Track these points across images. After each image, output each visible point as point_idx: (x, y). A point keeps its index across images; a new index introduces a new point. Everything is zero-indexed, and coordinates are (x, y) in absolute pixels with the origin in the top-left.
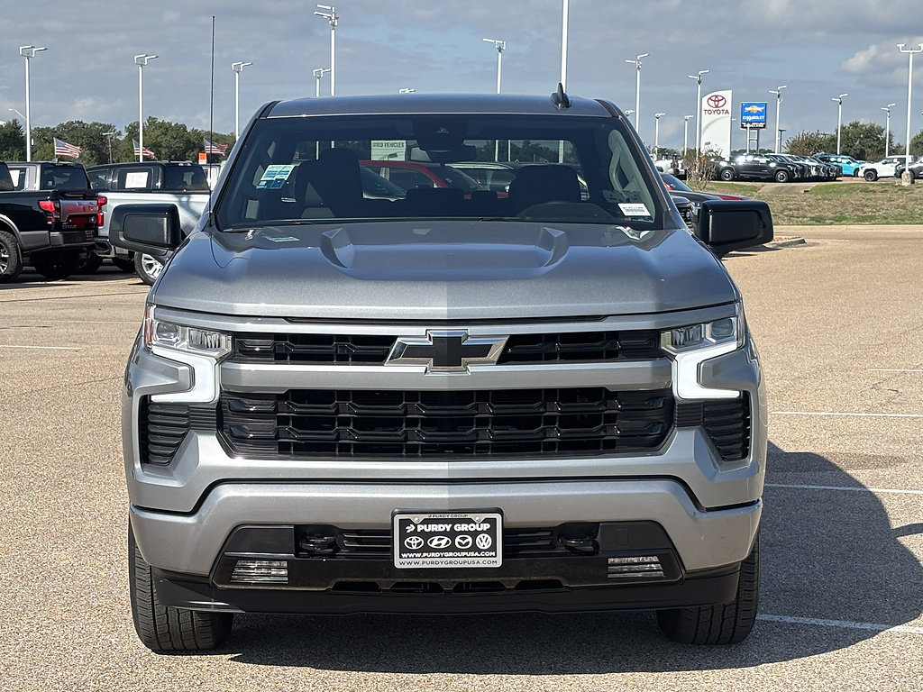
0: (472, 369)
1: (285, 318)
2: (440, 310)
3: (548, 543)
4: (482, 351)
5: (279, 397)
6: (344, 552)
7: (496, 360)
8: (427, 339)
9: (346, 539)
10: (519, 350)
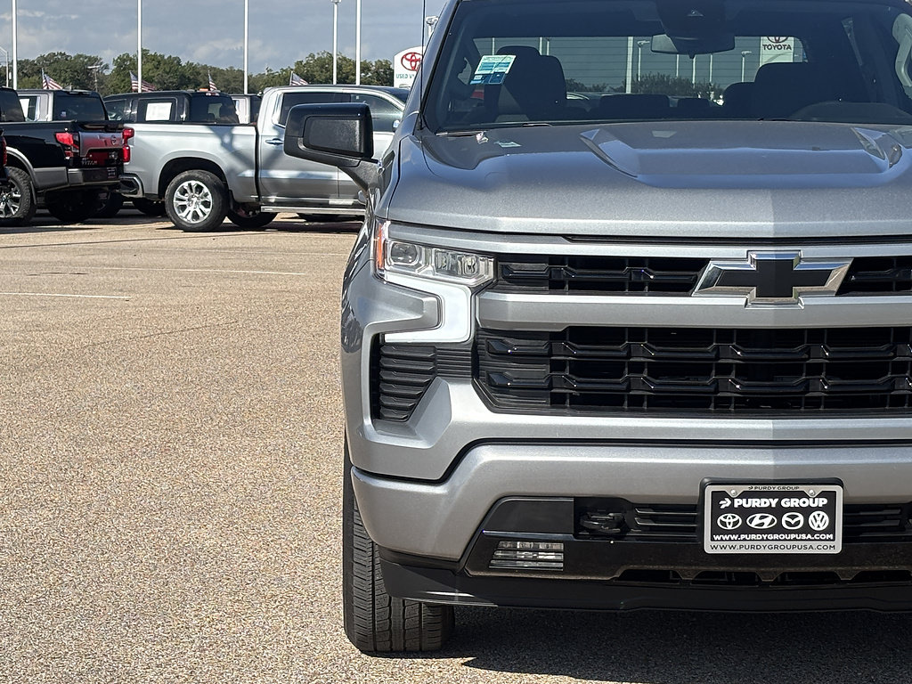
0: (804, 301)
1: (565, 236)
2: (765, 225)
3: (896, 523)
4: (819, 278)
5: (554, 337)
6: (634, 532)
7: (836, 290)
8: (749, 263)
9: (639, 515)
10: (865, 277)
